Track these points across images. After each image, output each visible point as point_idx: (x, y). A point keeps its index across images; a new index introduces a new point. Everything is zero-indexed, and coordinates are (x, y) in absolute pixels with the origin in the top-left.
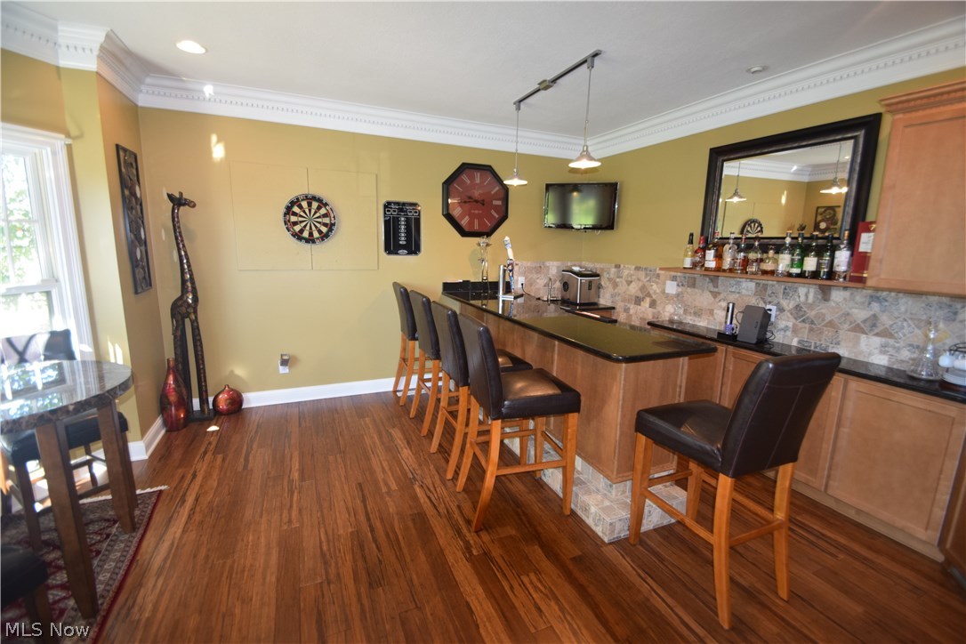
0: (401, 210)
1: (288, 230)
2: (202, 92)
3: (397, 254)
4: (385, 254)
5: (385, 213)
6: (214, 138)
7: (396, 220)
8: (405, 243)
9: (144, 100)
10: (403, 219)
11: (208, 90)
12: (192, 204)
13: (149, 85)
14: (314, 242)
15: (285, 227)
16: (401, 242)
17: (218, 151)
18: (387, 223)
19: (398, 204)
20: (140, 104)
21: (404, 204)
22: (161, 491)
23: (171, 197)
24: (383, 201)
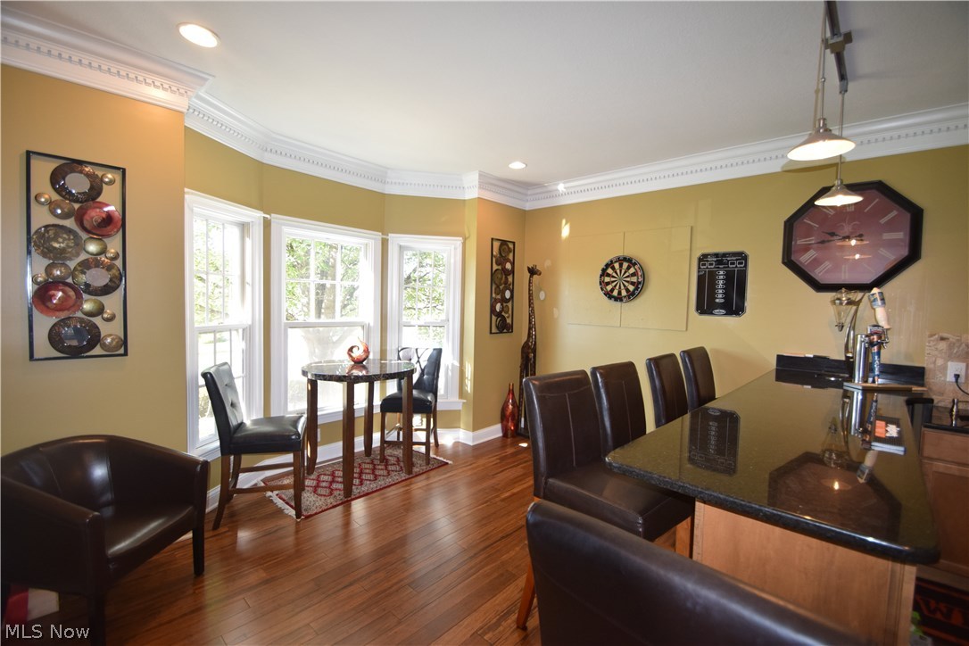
0: (719, 262)
1: (602, 290)
2: (557, 190)
3: (711, 314)
4: (696, 314)
5: (699, 268)
6: (564, 221)
7: (713, 275)
8: (722, 301)
9: (528, 206)
10: (721, 273)
11: (561, 187)
12: (539, 273)
13: (531, 195)
14: (621, 300)
15: (599, 287)
16: (717, 300)
17: (565, 231)
18: (701, 279)
19: (716, 255)
20: (527, 209)
21: (724, 255)
22: (447, 463)
23: (529, 268)
24: (698, 254)
